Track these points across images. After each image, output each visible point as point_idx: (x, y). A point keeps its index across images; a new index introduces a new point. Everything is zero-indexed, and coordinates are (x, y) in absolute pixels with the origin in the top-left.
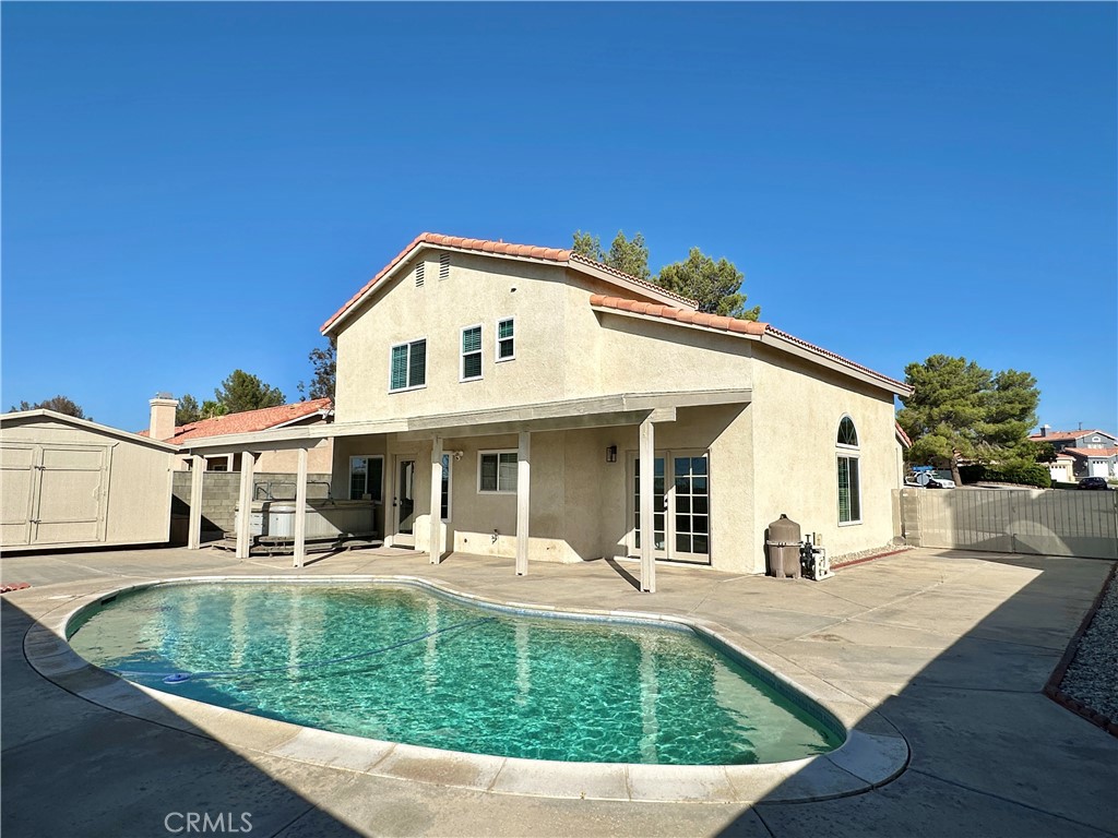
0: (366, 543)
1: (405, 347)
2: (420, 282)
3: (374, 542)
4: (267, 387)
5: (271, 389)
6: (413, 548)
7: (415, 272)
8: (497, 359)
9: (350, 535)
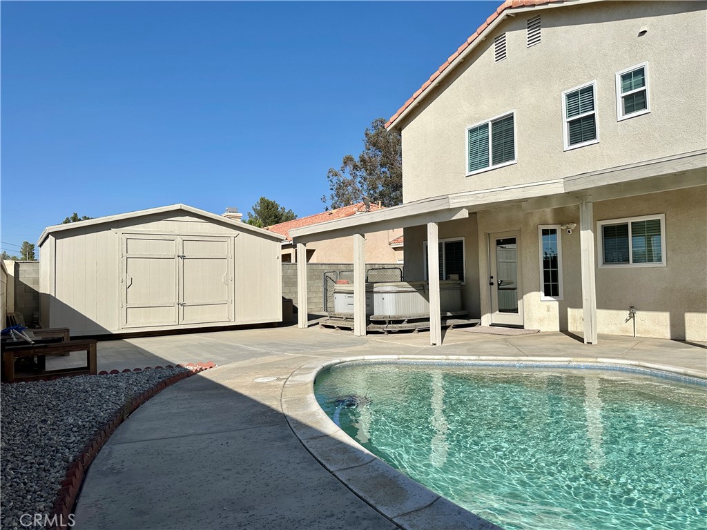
0: (466, 322)
1: (487, 125)
2: (501, 54)
3: (472, 321)
4: (283, 209)
5: (286, 211)
6: (522, 327)
7: (493, 46)
8: (620, 117)
9: (449, 314)
